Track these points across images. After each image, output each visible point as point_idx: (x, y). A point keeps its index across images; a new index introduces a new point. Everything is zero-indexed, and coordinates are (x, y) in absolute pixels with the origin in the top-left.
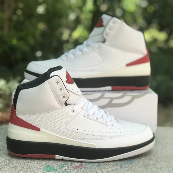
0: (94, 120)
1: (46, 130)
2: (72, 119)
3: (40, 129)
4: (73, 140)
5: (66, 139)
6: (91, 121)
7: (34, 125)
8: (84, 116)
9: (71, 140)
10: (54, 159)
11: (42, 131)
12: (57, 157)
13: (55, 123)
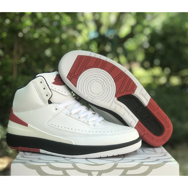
0: (76, 119)
1: (33, 126)
2: (54, 117)
3: (27, 124)
4: (54, 136)
5: (48, 135)
6: (73, 119)
7: (24, 121)
8: (67, 115)
9: (52, 136)
10: (39, 153)
11: (29, 126)
12: (42, 151)
13: (39, 119)
